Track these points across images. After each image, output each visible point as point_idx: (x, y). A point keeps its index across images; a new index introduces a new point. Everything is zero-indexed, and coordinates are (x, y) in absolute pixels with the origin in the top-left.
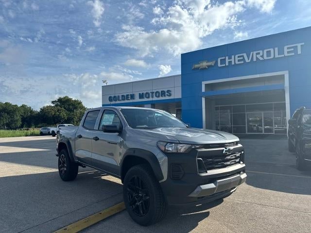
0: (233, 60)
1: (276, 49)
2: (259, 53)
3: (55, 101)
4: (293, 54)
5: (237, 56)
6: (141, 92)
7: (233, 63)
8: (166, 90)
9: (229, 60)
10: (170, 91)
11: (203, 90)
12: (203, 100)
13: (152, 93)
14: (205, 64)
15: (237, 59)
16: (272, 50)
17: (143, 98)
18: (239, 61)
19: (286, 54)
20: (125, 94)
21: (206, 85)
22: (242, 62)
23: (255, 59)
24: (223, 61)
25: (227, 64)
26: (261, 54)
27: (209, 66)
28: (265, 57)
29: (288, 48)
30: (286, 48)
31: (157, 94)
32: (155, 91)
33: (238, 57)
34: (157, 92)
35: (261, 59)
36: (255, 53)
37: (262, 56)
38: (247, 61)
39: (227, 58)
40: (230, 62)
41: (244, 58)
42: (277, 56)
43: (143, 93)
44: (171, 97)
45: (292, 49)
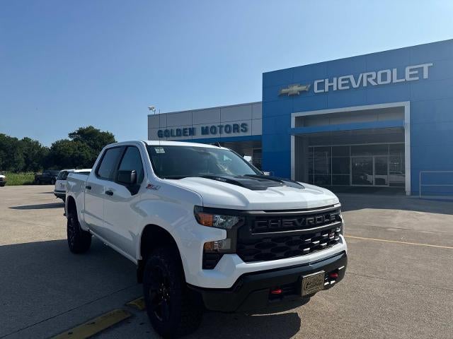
0: (334, 84)
1: (395, 71)
2: (370, 76)
3: (74, 134)
4: (417, 78)
5: (340, 79)
6: (205, 126)
7: (335, 89)
8: (240, 123)
9: (330, 84)
10: (246, 125)
11: (293, 125)
12: (293, 139)
13: (221, 127)
14: (295, 89)
15: (340, 83)
16: (389, 72)
17: (207, 133)
18: (343, 85)
19: (408, 78)
20: (182, 128)
21: (297, 118)
22: (348, 87)
23: (365, 84)
24: (321, 86)
25: (327, 90)
26: (374, 77)
27: (301, 92)
28: (380, 82)
29: (411, 70)
30: (407, 69)
31: (228, 129)
32: (225, 125)
33: (343, 80)
34: (227, 126)
35: (374, 84)
36: (365, 75)
37: (375, 80)
38: (354, 86)
39: (327, 80)
40: (331, 87)
41: (350, 82)
42: (395, 81)
43: (207, 127)
44: (248, 134)
45: (416, 72)
